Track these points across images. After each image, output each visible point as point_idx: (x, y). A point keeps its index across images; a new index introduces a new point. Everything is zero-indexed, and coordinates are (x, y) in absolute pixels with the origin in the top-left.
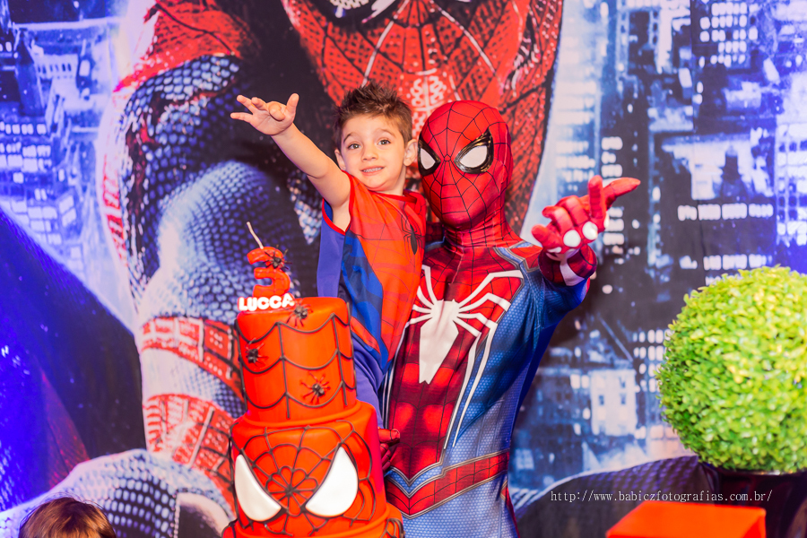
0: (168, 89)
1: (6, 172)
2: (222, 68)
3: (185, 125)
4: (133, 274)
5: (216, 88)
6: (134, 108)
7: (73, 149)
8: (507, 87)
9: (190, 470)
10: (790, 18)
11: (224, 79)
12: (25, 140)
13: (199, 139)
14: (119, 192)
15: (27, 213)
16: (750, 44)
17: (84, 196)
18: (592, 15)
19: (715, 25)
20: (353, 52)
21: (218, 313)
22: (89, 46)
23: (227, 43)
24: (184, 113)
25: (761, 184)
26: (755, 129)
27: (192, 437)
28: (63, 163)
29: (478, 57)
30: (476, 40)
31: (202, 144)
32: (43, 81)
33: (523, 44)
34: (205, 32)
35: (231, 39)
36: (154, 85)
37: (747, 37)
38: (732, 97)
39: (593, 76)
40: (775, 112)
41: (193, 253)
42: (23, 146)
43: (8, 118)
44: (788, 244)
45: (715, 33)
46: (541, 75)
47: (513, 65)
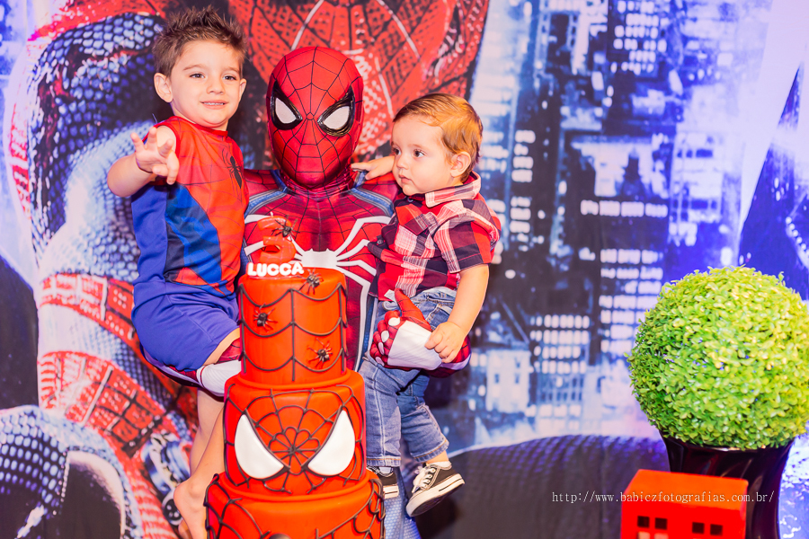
0: (86, 43)
2: (145, 27)
3: (103, 81)
4: (36, 227)
5: (138, 47)
6: (50, 59)
8: (430, 74)
9: (82, 429)
10: (696, 34)
11: (146, 39)
13: (116, 97)
14: (28, 143)
16: (659, 55)
18: (516, 13)
19: (628, 34)
20: (281, 24)
21: (124, 273)
23: (153, 3)
24: (102, 69)
25: (658, 187)
26: (657, 134)
27: (87, 395)
29: (404, 43)
30: (404, 26)
31: (119, 102)
33: (449, 34)
36: (72, 37)
37: (657, 49)
38: (638, 102)
39: (512, 71)
40: (676, 121)
41: (102, 211)
44: (678, 244)
45: (628, 41)
46: (464, 65)
47: (437, 52)
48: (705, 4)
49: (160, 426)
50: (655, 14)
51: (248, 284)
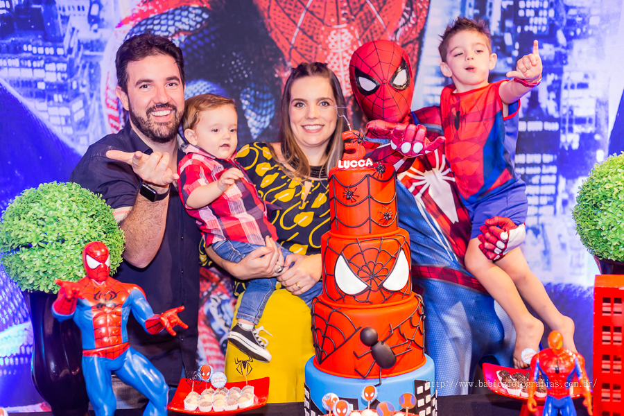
0: (156, 28)
1: (32, 81)
2: (196, 15)
5: (192, 29)
7: (84, 67)
8: (394, 39)
10: (574, 4)
11: (197, 23)
12: (47, 59)
14: (118, 99)
15: (47, 111)
16: (549, 20)
17: (91, 100)
19: (528, 6)
20: (290, 9)
25: (552, 109)
26: (550, 74)
28: (75, 76)
29: (374, 18)
30: (375, 7)
32: (62, 17)
33: (405, 11)
36: (146, 24)
37: (548, 15)
40: (563, 64)
42: (46, 62)
43: (35, 42)
44: (567, 148)
45: (528, 11)
46: (416, 31)
47: (398, 24)
49: (216, 290)
51: (338, 173)
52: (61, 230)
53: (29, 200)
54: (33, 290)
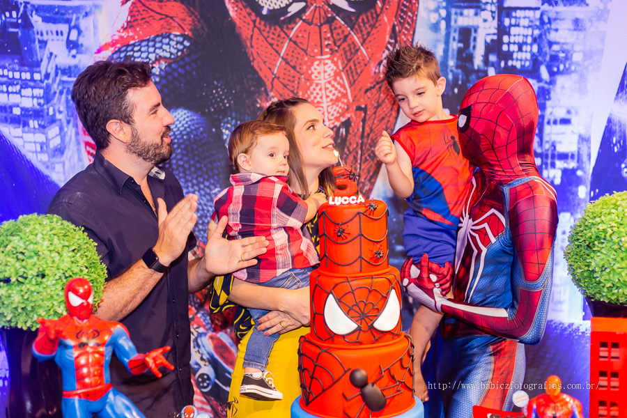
0: (136, 55)
1: (7, 106)
2: (178, 43)
5: (172, 57)
7: (61, 93)
8: (377, 71)
10: (558, 40)
11: (179, 51)
12: (23, 84)
15: (22, 137)
16: (533, 55)
17: (67, 127)
18: (435, 27)
19: (512, 41)
20: (273, 39)
22: (77, 19)
23: (183, 26)
28: (52, 102)
29: (358, 50)
32: (39, 41)
33: (389, 43)
34: (167, 16)
35: (185, 23)
36: (126, 51)
37: (531, 50)
40: (546, 99)
42: (22, 87)
43: (10, 67)
45: (511, 46)
47: (381, 56)
48: (563, 19)
49: (193, 322)
50: (530, 26)
51: (329, 209)
52: (41, 265)
53: (9, 233)
54: (11, 327)
